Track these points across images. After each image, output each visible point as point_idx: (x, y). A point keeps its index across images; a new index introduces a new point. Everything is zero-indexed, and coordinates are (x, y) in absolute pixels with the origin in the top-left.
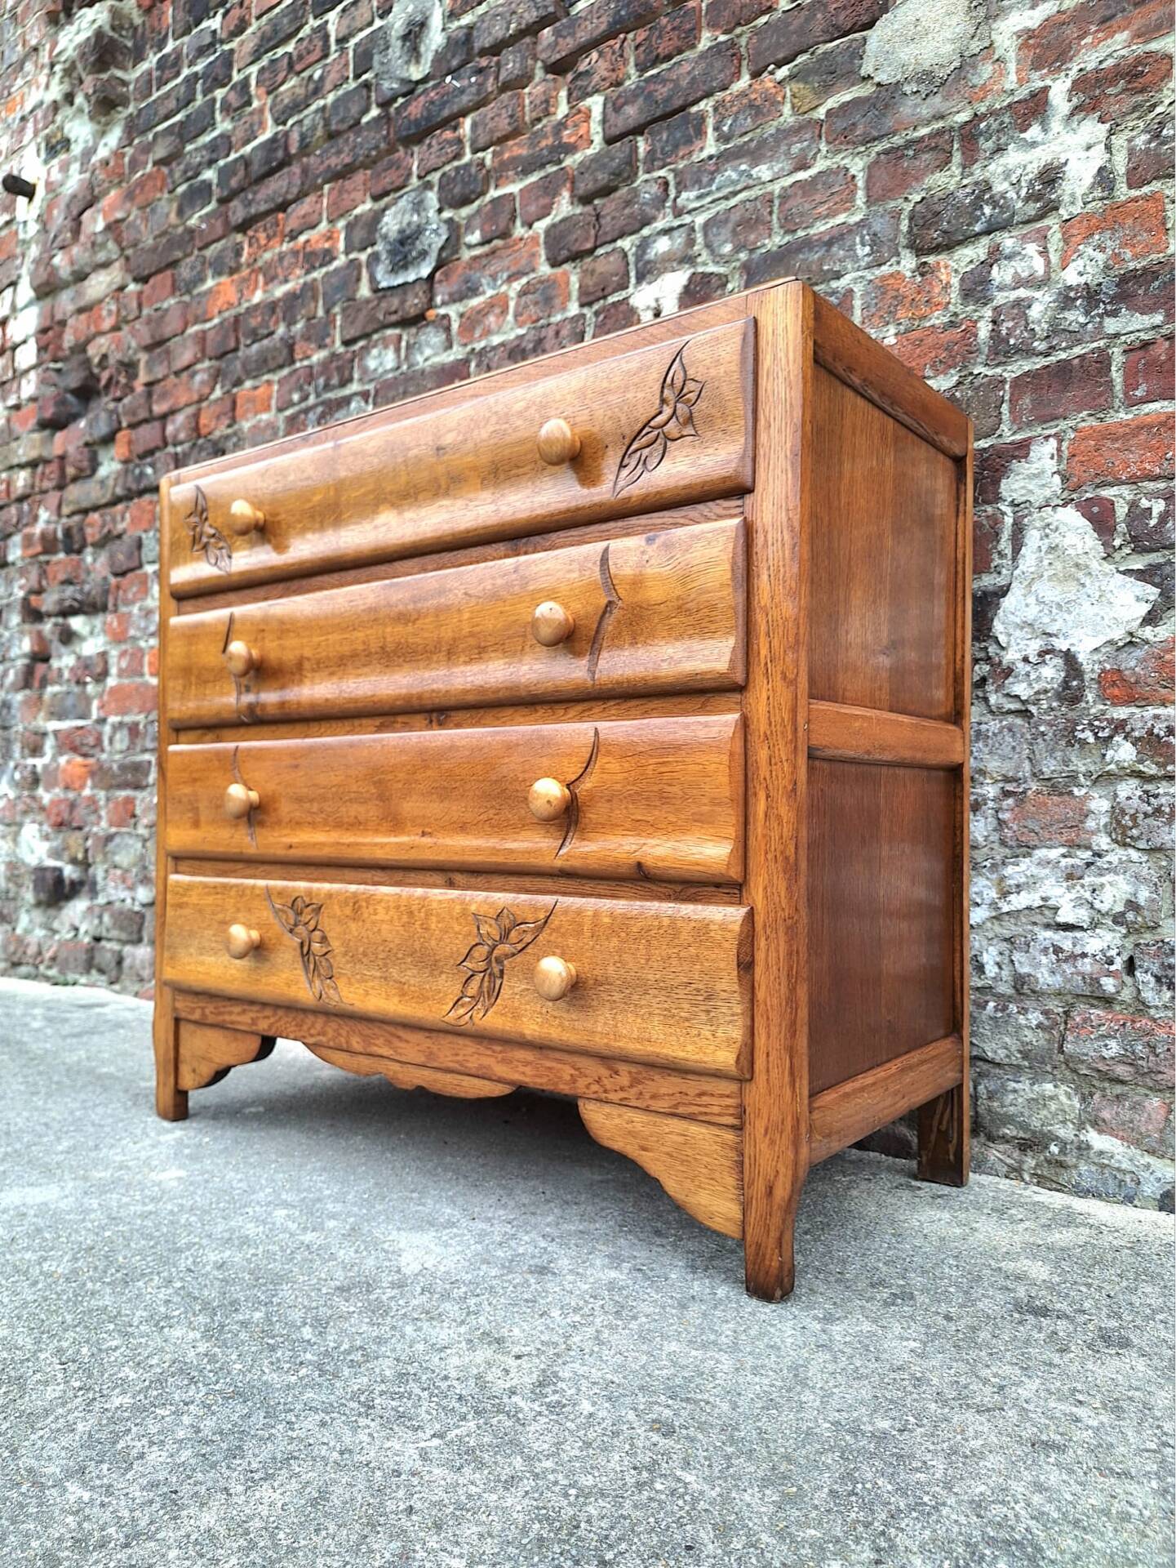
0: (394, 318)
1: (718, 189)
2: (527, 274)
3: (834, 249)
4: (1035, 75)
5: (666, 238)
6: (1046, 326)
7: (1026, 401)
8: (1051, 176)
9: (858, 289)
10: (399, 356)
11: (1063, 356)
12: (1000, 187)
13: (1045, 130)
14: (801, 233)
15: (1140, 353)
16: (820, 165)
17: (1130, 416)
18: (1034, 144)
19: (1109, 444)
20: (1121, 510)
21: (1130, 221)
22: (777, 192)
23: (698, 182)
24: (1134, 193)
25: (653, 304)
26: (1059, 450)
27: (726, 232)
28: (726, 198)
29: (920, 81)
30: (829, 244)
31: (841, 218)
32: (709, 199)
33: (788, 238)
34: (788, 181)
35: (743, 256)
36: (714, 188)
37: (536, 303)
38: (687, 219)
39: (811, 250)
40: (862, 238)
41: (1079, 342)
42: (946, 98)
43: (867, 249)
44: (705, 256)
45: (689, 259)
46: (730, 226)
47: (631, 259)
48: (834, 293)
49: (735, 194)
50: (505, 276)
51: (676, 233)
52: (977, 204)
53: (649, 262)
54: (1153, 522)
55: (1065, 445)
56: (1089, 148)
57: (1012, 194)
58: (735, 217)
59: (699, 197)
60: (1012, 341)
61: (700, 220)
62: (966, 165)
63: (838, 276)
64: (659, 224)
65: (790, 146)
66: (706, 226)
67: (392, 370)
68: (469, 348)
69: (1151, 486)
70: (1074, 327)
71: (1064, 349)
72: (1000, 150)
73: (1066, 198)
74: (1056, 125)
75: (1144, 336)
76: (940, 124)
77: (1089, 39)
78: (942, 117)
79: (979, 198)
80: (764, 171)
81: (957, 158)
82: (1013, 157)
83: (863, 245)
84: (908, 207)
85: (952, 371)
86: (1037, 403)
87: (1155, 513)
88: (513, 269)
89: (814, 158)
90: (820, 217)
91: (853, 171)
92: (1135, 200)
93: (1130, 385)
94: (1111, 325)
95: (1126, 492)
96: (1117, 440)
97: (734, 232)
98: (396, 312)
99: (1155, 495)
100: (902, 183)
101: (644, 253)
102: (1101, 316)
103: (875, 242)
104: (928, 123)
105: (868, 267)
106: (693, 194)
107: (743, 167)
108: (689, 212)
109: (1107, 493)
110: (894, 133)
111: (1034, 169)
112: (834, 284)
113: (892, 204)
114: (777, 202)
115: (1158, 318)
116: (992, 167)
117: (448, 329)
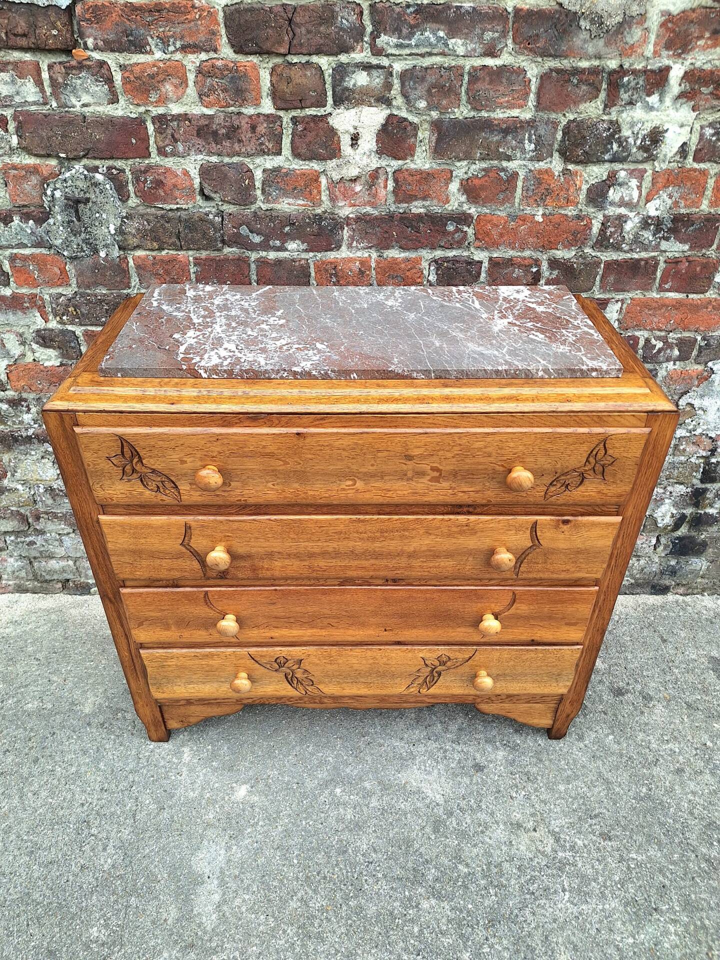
0: (23, 42)
1: (417, 46)
2: (207, 51)
3: (509, 138)
4: (665, 53)
5: (365, 73)
6: (632, 237)
7: (611, 279)
8: (656, 137)
9: (522, 174)
10: (42, 91)
11: (636, 256)
12: (626, 132)
13: (661, 101)
14: (484, 114)
15: (673, 265)
16: (505, 59)
17: (658, 296)
18: (651, 109)
19: (646, 311)
20: (642, 343)
21: (689, 184)
22: (467, 68)
23: (396, 30)
24: (696, 165)
25: (352, 131)
26: (621, 308)
27: (421, 90)
28: (422, 55)
29: (592, 22)
30: (506, 131)
31: (515, 112)
32: (407, 51)
33: (472, 114)
34: (479, 62)
35: (435, 114)
36: (413, 42)
37: (225, 90)
38: (385, 62)
39: (492, 132)
40: (530, 135)
41: (646, 250)
42: (607, 44)
43: (533, 146)
44: (399, 101)
45: (384, 100)
46: (426, 85)
47: (329, 80)
48: (504, 170)
49: (430, 54)
50: (178, 44)
51: (375, 73)
52: (610, 139)
53: (347, 89)
54: (655, 351)
55: (625, 306)
56: (682, 126)
57: (631, 140)
58: (431, 79)
59: (398, 46)
60: (611, 241)
61: (398, 67)
62: (608, 105)
63: (509, 159)
64: (358, 56)
65: (484, 31)
66: (405, 76)
67: (35, 103)
68: (142, 109)
69: (658, 333)
70: (646, 242)
71: (637, 253)
72: (631, 103)
73: (661, 156)
74: (668, 101)
75: (677, 255)
76: (596, 63)
77: (701, 43)
78: (600, 58)
79: (612, 135)
80: (458, 45)
81: (603, 95)
82: (638, 113)
83: (530, 141)
84: (564, 122)
85: (573, 248)
86: (617, 281)
87: (657, 348)
88: (189, 40)
89: (501, 50)
90: (501, 106)
91: (529, 75)
92: (695, 170)
93: (664, 280)
94: (664, 245)
95: (646, 334)
96: (651, 309)
97: (429, 91)
98: (24, 35)
99: (658, 338)
100: (564, 102)
101: (342, 79)
102: (660, 238)
103: (539, 143)
104: (589, 58)
105: (531, 159)
106: (394, 40)
107: (441, 34)
108: (387, 56)
109: (637, 334)
110: (566, 57)
111: (648, 127)
112: (505, 164)
113: (553, 116)
114: (466, 78)
115: (686, 247)
116: (624, 115)
117: (110, 80)
